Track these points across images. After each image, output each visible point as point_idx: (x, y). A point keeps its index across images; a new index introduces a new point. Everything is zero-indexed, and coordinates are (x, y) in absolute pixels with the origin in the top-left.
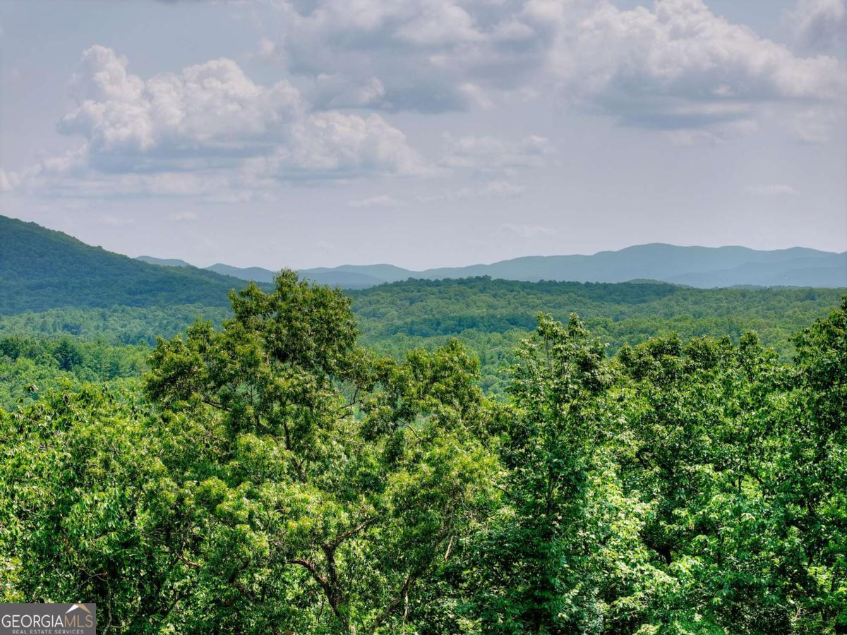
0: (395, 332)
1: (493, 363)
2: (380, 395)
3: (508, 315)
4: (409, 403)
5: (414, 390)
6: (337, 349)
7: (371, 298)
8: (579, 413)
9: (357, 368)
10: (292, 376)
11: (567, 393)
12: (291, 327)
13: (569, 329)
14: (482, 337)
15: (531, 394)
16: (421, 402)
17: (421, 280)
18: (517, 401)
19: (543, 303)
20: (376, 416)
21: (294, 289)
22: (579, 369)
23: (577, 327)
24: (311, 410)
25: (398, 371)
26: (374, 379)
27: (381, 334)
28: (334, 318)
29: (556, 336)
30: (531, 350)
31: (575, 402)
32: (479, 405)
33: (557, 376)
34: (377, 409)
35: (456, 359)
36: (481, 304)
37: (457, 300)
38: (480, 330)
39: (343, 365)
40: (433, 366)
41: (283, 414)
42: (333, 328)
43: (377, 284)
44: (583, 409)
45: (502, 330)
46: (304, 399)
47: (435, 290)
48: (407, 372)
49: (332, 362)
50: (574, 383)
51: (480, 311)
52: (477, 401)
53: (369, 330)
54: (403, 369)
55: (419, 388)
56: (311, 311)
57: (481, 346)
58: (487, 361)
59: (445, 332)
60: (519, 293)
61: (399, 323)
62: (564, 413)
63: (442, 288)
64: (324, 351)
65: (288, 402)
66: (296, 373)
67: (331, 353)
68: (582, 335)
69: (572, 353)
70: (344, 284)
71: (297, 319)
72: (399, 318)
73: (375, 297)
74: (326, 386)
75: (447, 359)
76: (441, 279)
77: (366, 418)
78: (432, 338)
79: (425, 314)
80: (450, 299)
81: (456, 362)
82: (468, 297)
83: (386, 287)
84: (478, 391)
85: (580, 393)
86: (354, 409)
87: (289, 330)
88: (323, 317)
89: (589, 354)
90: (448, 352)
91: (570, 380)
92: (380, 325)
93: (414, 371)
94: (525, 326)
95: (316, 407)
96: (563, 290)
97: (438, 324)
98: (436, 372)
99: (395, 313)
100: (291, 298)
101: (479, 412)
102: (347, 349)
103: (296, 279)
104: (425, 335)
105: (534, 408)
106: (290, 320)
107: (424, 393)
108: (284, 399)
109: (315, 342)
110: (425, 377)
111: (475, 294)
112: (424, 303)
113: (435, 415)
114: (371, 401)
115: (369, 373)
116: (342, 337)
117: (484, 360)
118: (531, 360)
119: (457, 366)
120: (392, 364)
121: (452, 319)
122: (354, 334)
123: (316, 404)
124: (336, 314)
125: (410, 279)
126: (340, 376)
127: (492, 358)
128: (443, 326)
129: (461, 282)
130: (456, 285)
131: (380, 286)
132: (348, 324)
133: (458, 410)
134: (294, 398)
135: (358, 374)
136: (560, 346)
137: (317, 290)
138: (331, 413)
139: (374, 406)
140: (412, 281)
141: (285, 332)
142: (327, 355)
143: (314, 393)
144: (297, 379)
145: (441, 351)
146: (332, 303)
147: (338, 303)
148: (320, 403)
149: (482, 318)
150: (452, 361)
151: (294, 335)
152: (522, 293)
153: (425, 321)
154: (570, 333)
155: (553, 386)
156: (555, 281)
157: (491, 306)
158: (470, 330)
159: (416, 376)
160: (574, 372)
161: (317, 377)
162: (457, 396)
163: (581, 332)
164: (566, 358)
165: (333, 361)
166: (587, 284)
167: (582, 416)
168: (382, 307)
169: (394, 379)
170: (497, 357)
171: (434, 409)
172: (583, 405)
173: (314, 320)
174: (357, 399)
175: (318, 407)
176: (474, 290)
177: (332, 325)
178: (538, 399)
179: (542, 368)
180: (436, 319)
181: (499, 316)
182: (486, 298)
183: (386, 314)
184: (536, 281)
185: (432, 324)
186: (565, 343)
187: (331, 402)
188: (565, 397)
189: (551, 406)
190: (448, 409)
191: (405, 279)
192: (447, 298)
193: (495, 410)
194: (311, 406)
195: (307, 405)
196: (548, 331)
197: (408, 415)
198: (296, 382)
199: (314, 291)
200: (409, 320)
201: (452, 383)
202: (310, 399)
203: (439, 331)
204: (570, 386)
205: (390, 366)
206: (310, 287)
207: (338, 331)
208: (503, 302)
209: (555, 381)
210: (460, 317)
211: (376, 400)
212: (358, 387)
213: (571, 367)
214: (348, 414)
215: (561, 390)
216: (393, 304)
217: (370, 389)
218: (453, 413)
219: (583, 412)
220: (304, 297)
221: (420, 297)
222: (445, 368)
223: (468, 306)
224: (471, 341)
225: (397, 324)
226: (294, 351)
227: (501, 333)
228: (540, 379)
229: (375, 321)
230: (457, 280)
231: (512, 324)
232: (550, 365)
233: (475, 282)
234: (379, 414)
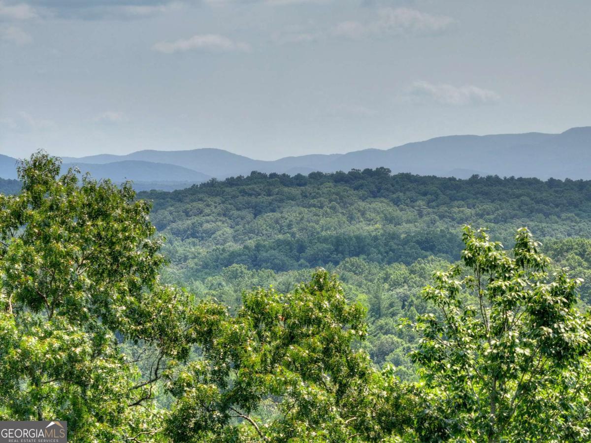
0: (228, 263)
1: (393, 315)
2: (198, 367)
3: (419, 233)
4: (246, 380)
5: (255, 358)
6: (126, 288)
7: (188, 206)
8: (534, 396)
9: (160, 321)
10: (51, 334)
11: (513, 362)
12: (49, 252)
13: (517, 254)
14: (375, 271)
15: (452, 365)
16: (269, 377)
17: (273, 175)
18: (428, 376)
19: (477, 215)
20: (191, 401)
21: (53, 188)
22: (532, 321)
23: (529, 251)
24: (84, 392)
25: (228, 326)
26: (189, 339)
27: (206, 266)
28: (120, 235)
29: (495, 267)
30: (453, 291)
31: (527, 377)
32: (366, 381)
33: (496, 334)
34: (194, 390)
35: (326, 304)
36: (373, 215)
37: (333, 208)
38: (372, 260)
39: (137, 315)
40: (287, 317)
41: (37, 397)
42: (120, 253)
43: (199, 180)
44: (539, 389)
45: (409, 259)
46: (71, 373)
47: (295, 191)
48: (244, 327)
49: (119, 310)
50: (526, 345)
51: (371, 228)
52: (362, 375)
53: (186, 259)
54: (238, 322)
55: (265, 355)
56: (82, 226)
57: (373, 286)
58: (384, 311)
59: (313, 262)
60: (437, 196)
61: (234, 246)
62: (508, 396)
63: (308, 188)
64: (106, 292)
65: (45, 378)
66: (58, 328)
67: (116, 296)
68: (537, 265)
69: (521, 294)
70: (142, 181)
71: (58, 238)
72: (235, 239)
73: (195, 204)
74: (108, 350)
75: (311, 305)
76: (306, 174)
77: (176, 406)
78: (291, 273)
79: (280, 232)
80: (321, 207)
81: (326, 311)
82: (351, 204)
83: (212, 188)
84: (364, 359)
85: (536, 363)
86: (156, 388)
87: (45, 257)
88: (103, 233)
89: (549, 297)
90: (312, 294)
91: (517, 341)
92: (203, 250)
93: (256, 326)
94: (447, 253)
95: (93, 386)
96: (510, 192)
97: (302, 248)
98: (293, 327)
99: (229, 231)
100: (49, 204)
101: (366, 393)
102: (145, 288)
103: (57, 171)
104: (280, 268)
105: (457, 388)
106: (46, 239)
107: (273, 362)
108: (38, 372)
109: (89, 277)
110: (274, 336)
111: (363, 199)
112: (277, 215)
113: (292, 400)
114: (184, 375)
115: (181, 328)
116: (134, 268)
117: (379, 309)
118: (452, 307)
119: (329, 318)
120: (220, 313)
121: (325, 240)
122: (155, 264)
123: (92, 381)
124: (125, 230)
125: (253, 173)
126: (132, 334)
127: (391, 305)
128: (309, 252)
129: (339, 178)
130: (331, 184)
131: (204, 185)
132: (146, 246)
133: (329, 391)
134: (56, 372)
135: (162, 331)
136: (500, 283)
137: (92, 189)
138: (117, 397)
139: (189, 385)
140: (256, 177)
141: (39, 259)
142: (109, 299)
143: (87, 363)
144: (59, 338)
145: (300, 291)
146: (119, 211)
147: (128, 211)
148: (98, 379)
149: (376, 238)
150: (320, 308)
151: (55, 265)
152: (442, 196)
153: (279, 244)
154: (517, 261)
155: (489, 351)
156: (497, 177)
157: (389, 220)
158: (355, 259)
159: (259, 334)
160: (525, 328)
161: (93, 335)
162: (328, 367)
163: (535, 260)
164: (510, 304)
165: (120, 308)
166: (552, 182)
167: (539, 402)
168: (208, 222)
169: (222, 340)
170: (400, 304)
171: (290, 389)
172: (539, 383)
173: (87, 240)
174: (160, 372)
175: (95, 387)
176: (361, 193)
177: (118, 248)
178: (464, 373)
179: (470, 322)
180: (298, 241)
181: (403, 236)
182: (381, 205)
183: (213, 233)
184: (466, 177)
185: (291, 249)
186: (509, 278)
187: (117, 378)
188: (509, 369)
189: (486, 385)
190: (314, 389)
191: (246, 174)
192: (314, 206)
193: (392, 390)
194: (83, 385)
195: (77, 383)
196: (481, 258)
197: (246, 400)
198: (57, 344)
199: (86, 191)
200: (251, 243)
201: (320, 346)
202: (82, 372)
203: (302, 261)
204: (519, 350)
205: (216, 317)
206: (80, 184)
207: (129, 258)
208: (410, 213)
209: (493, 342)
210: (337, 238)
211: (191, 374)
212: (162, 353)
213: (519, 319)
214: (147, 397)
215: (502, 357)
216: (225, 215)
217: (183, 355)
218: (322, 396)
219: (541, 395)
220: (70, 202)
221: (270, 203)
222: (308, 321)
223: (351, 218)
224: (357, 277)
225: (231, 249)
226: (54, 292)
227: (408, 264)
228: (468, 339)
229: (194, 245)
230: (332, 175)
231: (425, 249)
232: (484, 315)
233: (363, 178)
234: (198, 398)
